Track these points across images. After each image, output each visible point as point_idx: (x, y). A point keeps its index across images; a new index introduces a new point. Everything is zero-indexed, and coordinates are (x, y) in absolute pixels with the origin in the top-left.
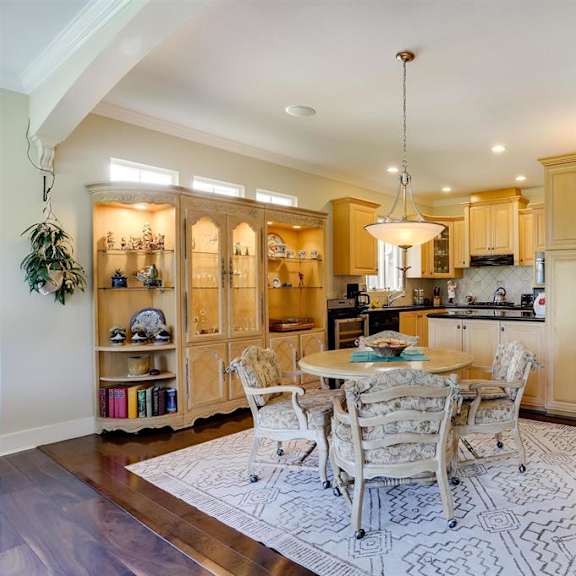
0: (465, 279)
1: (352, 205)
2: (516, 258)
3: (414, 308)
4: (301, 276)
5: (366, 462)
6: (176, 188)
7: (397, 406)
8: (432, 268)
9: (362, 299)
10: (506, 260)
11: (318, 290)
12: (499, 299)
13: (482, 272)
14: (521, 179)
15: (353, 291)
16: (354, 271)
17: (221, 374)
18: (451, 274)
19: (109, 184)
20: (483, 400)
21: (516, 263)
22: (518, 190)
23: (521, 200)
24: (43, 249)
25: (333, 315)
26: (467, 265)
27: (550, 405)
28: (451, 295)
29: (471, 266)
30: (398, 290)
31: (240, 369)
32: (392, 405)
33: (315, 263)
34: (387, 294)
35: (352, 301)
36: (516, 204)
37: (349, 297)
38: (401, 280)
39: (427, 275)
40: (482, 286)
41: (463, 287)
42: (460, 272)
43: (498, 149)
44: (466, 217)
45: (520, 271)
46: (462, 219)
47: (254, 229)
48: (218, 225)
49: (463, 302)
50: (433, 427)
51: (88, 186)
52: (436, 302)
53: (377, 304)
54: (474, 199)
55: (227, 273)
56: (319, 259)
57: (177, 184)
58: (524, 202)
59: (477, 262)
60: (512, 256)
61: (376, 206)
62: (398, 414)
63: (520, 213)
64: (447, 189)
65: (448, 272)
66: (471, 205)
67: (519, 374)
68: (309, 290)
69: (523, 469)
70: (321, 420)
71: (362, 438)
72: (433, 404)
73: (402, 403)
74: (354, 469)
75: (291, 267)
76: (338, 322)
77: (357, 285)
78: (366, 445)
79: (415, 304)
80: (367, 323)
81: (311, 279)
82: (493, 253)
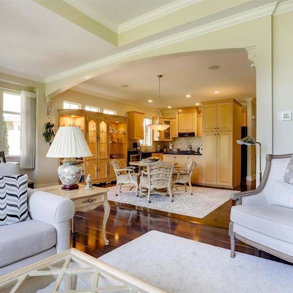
0: (176, 142)
1: (135, 114)
2: (196, 134)
3: (157, 152)
4: (118, 139)
5: (151, 184)
6: (80, 110)
7: (160, 170)
8: (164, 137)
9: (138, 148)
10: (192, 135)
11: (124, 145)
12: (189, 149)
13: (183, 139)
14: (197, 104)
15: (135, 145)
16: (136, 138)
17: (96, 171)
18: (171, 140)
19: (63, 110)
20: (181, 174)
21: (196, 136)
22: (197, 108)
23: (198, 112)
24: (49, 130)
25: (129, 153)
26: (177, 136)
27: (203, 182)
28: (171, 148)
29: (179, 136)
30: (150, 145)
31: (113, 164)
32: (158, 170)
33: (123, 135)
34: (146, 147)
35: (135, 149)
36: (196, 114)
37: (134, 147)
38: (151, 142)
39: (161, 140)
40: (183, 144)
41: (175, 144)
42: (174, 139)
43: (188, 96)
44: (177, 117)
45: (197, 139)
46: (175, 118)
47: (106, 123)
48: (96, 122)
49: (175, 150)
50: (168, 176)
51: (58, 110)
52: (165, 150)
53: (143, 150)
54: (180, 111)
55: (98, 138)
56: (124, 134)
57: (81, 109)
58: (199, 112)
59: (181, 135)
60: (194, 133)
61: (143, 114)
62: (160, 172)
63: (197, 117)
64: (170, 107)
65: (169, 138)
66: (179, 113)
67: (191, 167)
68: (120, 144)
69: (192, 194)
70: (136, 178)
71: (151, 178)
72: (168, 170)
73: (161, 169)
74: (148, 186)
75: (114, 136)
76: (131, 155)
77: (137, 143)
78: (151, 180)
79: (156, 151)
80: (141, 157)
81: (121, 140)
82: (187, 132)
